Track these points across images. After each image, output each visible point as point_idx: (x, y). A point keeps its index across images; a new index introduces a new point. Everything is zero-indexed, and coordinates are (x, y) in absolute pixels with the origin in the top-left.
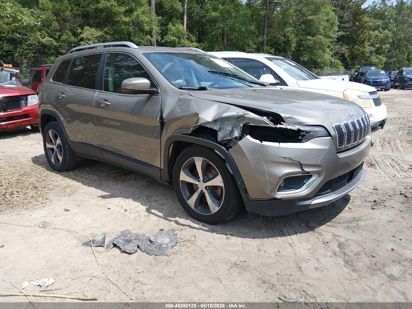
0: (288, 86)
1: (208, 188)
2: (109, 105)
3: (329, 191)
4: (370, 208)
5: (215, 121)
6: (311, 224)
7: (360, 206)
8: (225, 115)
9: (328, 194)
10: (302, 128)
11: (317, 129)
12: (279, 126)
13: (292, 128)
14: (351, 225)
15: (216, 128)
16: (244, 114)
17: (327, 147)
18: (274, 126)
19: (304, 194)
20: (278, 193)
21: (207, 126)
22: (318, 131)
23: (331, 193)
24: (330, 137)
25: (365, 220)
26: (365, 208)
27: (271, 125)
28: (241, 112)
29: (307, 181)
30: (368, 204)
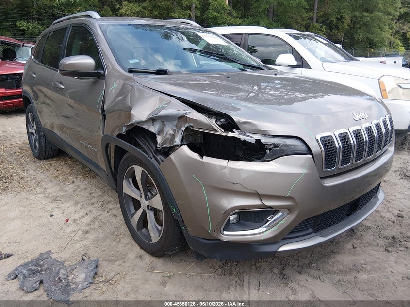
0: (311, 69)
1: (150, 207)
2: (63, 88)
3: (310, 230)
4: (383, 249)
5: (153, 120)
6: (287, 271)
7: (370, 245)
8: (163, 113)
9: (308, 236)
10: (264, 140)
11: (289, 142)
12: (230, 134)
13: (248, 139)
14: (346, 278)
15: (153, 129)
16: (186, 114)
17: (303, 171)
18: (224, 134)
19: (266, 237)
20: (225, 233)
21: (143, 126)
22: (291, 145)
23: (314, 234)
24: (311, 156)
25: (369, 272)
26: (376, 249)
27: (221, 132)
28: (184, 109)
29: (272, 217)
30: (382, 242)
